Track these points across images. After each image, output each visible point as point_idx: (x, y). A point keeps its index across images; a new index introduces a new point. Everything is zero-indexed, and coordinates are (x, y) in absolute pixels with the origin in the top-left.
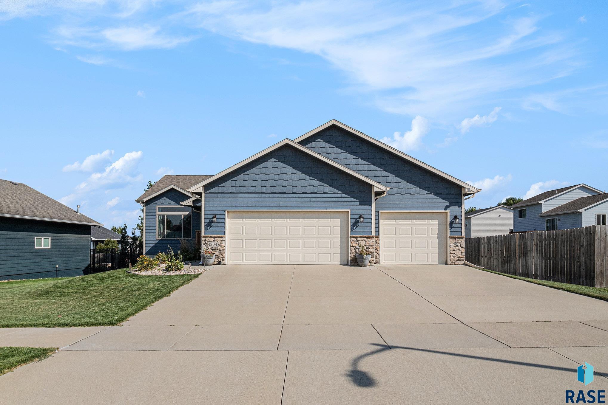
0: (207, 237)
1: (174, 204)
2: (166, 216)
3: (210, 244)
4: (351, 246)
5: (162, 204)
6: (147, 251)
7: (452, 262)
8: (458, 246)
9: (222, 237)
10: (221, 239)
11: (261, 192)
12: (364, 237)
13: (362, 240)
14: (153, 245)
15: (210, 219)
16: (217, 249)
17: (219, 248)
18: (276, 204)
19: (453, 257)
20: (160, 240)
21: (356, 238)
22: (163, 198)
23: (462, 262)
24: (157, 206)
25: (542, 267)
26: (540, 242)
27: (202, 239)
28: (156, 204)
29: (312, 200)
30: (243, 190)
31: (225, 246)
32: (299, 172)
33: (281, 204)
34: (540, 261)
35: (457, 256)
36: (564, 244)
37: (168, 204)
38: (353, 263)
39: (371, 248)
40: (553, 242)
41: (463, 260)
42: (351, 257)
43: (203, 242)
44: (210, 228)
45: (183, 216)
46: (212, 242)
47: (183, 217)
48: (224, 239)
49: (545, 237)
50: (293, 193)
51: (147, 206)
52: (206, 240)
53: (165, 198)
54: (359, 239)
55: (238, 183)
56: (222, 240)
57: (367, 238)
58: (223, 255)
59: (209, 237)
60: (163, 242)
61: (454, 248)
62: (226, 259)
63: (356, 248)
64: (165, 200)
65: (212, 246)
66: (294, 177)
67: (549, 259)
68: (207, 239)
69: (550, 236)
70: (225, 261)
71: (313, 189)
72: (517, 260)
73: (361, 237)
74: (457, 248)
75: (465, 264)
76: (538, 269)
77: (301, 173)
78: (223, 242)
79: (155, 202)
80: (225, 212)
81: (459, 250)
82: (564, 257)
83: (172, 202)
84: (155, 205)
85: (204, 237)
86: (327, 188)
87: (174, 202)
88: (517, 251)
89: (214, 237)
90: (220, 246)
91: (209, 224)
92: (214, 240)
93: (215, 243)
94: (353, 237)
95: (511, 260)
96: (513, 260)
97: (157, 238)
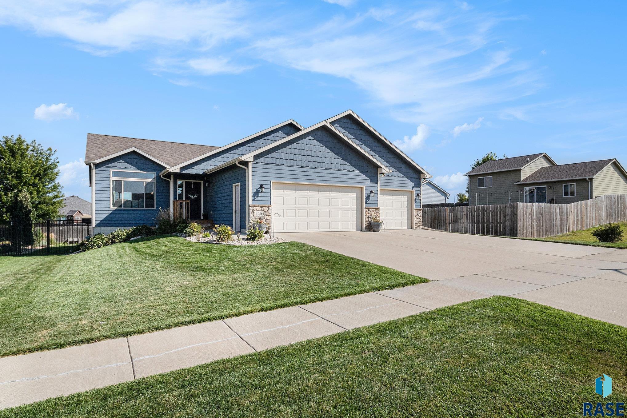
0: (255, 206)
1: (133, 169)
2: (123, 182)
3: (258, 214)
4: (365, 216)
5: (117, 167)
6: (98, 222)
7: (416, 227)
8: (419, 216)
9: (268, 207)
10: (267, 208)
11: (301, 166)
12: (373, 209)
13: (372, 211)
14: (106, 215)
15: (257, 189)
16: (264, 219)
17: (266, 217)
18: (313, 178)
19: (417, 224)
20: (116, 210)
21: (368, 209)
22: (120, 161)
23: (421, 227)
24: (112, 170)
25: (472, 229)
26: (470, 213)
27: (251, 208)
28: (110, 167)
29: (340, 176)
30: (285, 162)
31: (271, 216)
32: (329, 151)
33: (317, 178)
34: (470, 226)
35: (418, 223)
36: (491, 214)
37: (126, 168)
38: (367, 230)
39: (377, 217)
40: (482, 213)
41: (421, 226)
42: (365, 224)
43: (251, 211)
44: (257, 197)
45: (145, 183)
46: (259, 212)
47: (145, 185)
48: (270, 208)
49: (474, 210)
50: (325, 169)
51: (97, 169)
52: (254, 210)
53: (121, 161)
54: (371, 210)
55: (283, 156)
56: (268, 210)
57: (375, 209)
58: (269, 225)
59: (257, 207)
60: (120, 212)
61: (417, 217)
62: (272, 228)
63: (369, 217)
64: (121, 163)
65: (260, 216)
66: (326, 155)
67: (478, 224)
68: (255, 208)
69: (479, 209)
70: (271, 230)
71: (339, 167)
72: (448, 225)
73: (372, 208)
74: (419, 217)
75: (422, 229)
76: (468, 230)
77: (331, 152)
78: (270, 212)
79: (108, 165)
80: (271, 182)
81: (420, 218)
82: (492, 222)
83: (131, 166)
84: (108, 169)
85: (252, 206)
86: (350, 167)
87: (133, 167)
88: (447, 218)
89: (261, 207)
90: (267, 215)
91: (256, 194)
92: (261, 210)
93: (262, 212)
94: (367, 208)
95: (441, 225)
96: (443, 225)
97: (112, 207)
